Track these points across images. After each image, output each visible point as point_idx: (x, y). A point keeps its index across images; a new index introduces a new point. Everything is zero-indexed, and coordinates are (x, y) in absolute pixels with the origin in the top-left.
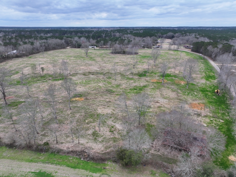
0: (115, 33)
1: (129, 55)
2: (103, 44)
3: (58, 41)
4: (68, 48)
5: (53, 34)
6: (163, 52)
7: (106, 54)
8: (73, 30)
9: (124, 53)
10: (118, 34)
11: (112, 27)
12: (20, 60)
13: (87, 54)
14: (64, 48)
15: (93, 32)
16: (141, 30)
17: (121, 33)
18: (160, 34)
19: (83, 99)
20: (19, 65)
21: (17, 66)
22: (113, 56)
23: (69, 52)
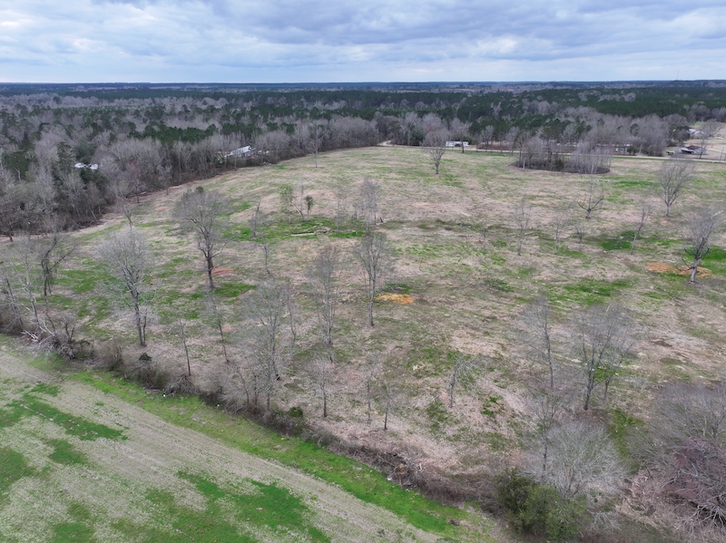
0: (535, 102)
1: (575, 175)
2: (491, 134)
3: (359, 123)
4: (385, 144)
5: (347, 102)
6: (707, 170)
7: (496, 167)
8: (404, 91)
9: (559, 166)
10: (543, 106)
11: (526, 84)
12: (256, 172)
13: (437, 165)
14: (373, 144)
15: (465, 99)
16: (628, 91)
17: (554, 103)
18: (701, 107)
19: (411, 299)
20: (252, 187)
21: (247, 189)
22: (519, 173)
23: (387, 157)
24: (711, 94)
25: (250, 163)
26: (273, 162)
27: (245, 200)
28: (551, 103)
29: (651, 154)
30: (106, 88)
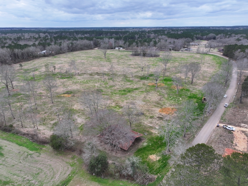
0: (150, 34)
1: (148, 58)
3: (86, 42)
4: (96, 49)
5: (90, 34)
6: (188, 55)
7: (126, 56)
9: (144, 55)
10: (152, 35)
13: (105, 55)
14: (92, 49)
15: (128, 33)
17: (156, 34)
18: (199, 35)
19: (70, 96)
20: (41, 64)
21: (40, 64)
22: (131, 58)
23: (93, 53)
24: (206, 31)
25: (44, 56)
26: (53, 55)
27: (37, 68)
28: (155, 34)
29: (176, 51)
30: (6, 30)
